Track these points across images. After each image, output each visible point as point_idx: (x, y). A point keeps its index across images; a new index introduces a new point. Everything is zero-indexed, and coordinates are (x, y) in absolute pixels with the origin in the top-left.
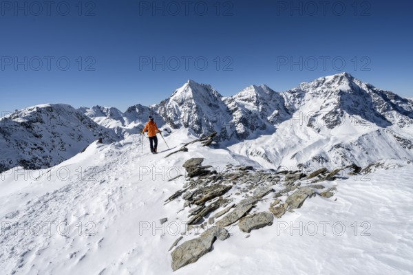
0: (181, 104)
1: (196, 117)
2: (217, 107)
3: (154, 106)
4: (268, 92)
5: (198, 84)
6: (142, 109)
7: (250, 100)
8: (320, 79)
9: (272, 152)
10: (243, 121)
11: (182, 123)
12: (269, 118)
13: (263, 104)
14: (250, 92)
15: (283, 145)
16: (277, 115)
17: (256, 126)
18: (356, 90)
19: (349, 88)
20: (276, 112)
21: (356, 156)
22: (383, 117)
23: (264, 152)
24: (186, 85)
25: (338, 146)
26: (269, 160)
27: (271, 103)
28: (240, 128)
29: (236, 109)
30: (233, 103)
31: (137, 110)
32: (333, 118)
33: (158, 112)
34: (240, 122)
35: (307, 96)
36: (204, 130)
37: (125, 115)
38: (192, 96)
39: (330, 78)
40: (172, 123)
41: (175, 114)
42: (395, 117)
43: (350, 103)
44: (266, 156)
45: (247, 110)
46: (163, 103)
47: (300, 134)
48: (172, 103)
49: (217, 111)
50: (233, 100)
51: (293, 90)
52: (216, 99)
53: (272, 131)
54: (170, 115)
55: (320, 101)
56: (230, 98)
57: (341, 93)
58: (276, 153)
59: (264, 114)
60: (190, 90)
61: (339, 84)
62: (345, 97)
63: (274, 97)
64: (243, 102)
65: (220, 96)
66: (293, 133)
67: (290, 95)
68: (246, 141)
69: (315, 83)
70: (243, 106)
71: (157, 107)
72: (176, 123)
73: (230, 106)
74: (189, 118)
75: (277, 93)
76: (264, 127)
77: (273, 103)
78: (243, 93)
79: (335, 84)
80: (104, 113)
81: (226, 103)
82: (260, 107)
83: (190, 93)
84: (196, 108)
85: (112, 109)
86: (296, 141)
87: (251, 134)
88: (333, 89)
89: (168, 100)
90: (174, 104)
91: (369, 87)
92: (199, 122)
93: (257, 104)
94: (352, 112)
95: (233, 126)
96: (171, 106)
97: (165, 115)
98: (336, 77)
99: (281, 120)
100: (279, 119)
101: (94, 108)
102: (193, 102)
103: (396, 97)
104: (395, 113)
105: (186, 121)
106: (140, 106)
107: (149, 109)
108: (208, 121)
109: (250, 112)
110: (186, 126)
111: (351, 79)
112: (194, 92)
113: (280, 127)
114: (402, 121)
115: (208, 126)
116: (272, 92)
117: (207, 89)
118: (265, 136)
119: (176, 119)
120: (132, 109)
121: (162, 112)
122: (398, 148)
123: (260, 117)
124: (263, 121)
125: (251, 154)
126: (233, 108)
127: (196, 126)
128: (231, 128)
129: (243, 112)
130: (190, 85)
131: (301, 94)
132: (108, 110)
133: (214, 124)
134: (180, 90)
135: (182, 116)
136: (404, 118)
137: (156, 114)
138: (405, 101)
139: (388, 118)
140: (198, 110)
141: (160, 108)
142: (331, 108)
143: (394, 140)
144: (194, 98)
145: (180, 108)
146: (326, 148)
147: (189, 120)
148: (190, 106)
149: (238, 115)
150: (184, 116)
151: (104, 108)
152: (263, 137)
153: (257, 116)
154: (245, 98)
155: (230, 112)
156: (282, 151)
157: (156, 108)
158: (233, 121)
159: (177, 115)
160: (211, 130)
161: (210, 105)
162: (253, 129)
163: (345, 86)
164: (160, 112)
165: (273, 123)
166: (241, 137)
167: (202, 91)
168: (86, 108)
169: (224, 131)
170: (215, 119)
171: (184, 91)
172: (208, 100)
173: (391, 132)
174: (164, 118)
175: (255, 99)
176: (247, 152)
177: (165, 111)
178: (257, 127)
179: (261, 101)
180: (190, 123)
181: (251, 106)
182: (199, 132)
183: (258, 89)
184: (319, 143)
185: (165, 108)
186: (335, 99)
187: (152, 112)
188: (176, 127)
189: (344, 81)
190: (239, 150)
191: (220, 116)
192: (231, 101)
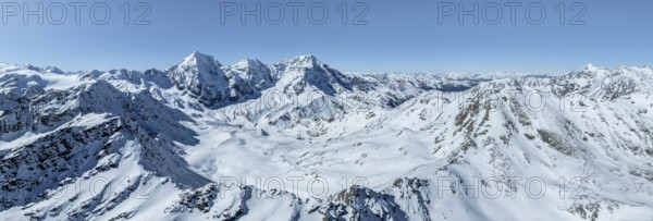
0: (187, 70)
1: (197, 81)
2: (216, 74)
3: (165, 70)
4: (258, 64)
5: (202, 55)
6: (156, 72)
7: (243, 70)
8: (296, 57)
9: (253, 112)
10: (236, 87)
11: (186, 86)
12: (257, 85)
13: (254, 74)
14: (244, 64)
15: (263, 107)
16: (264, 83)
17: (246, 91)
18: (317, 68)
19: (313, 66)
20: (263, 80)
22: (331, 87)
24: (192, 55)
25: (298, 108)
27: (260, 75)
28: (233, 93)
29: (231, 77)
30: (230, 72)
32: (299, 88)
33: (168, 75)
34: (233, 87)
35: (287, 69)
36: (203, 93)
38: (196, 64)
39: (302, 57)
40: (178, 85)
41: (181, 78)
42: (337, 87)
43: (311, 77)
44: (248, 116)
45: (240, 78)
46: (173, 69)
47: (277, 99)
48: (180, 69)
49: (215, 77)
50: (230, 69)
51: (279, 63)
52: (216, 68)
53: (258, 96)
54: (177, 78)
55: (295, 73)
56: (228, 67)
57: (307, 69)
59: (253, 83)
60: (195, 59)
61: (307, 62)
62: (308, 72)
63: (263, 69)
64: (239, 72)
65: (220, 65)
66: (273, 98)
67: (274, 68)
69: (292, 60)
70: (237, 75)
72: (181, 85)
73: (227, 74)
74: (192, 82)
75: (266, 66)
76: (252, 93)
77: (262, 74)
78: (239, 64)
79: (305, 62)
81: (224, 71)
82: (251, 76)
83: (194, 62)
84: (199, 74)
86: (272, 104)
87: (243, 98)
88: (303, 66)
89: (177, 66)
90: (182, 70)
91: (325, 66)
92: (199, 86)
93: (249, 73)
94: (312, 83)
95: (229, 90)
96: (179, 72)
97: (173, 78)
98: (306, 57)
99: (266, 87)
100: (265, 87)
102: (197, 69)
103: (340, 74)
104: (338, 84)
105: (189, 84)
106: (154, 70)
107: (162, 73)
108: (207, 86)
109: (242, 80)
110: (189, 88)
111: (315, 59)
112: (199, 61)
113: (264, 92)
114: (341, 90)
115: (207, 90)
116: (262, 65)
117: (210, 59)
119: (181, 82)
120: (148, 72)
121: (172, 76)
122: (332, 108)
123: (250, 84)
124: (252, 88)
125: (238, 114)
126: (229, 76)
127: (197, 89)
128: (226, 92)
129: (237, 79)
130: (196, 55)
131: (282, 68)
133: (212, 88)
134: (188, 59)
135: (186, 80)
136: (341, 87)
137: (167, 78)
138: (344, 76)
140: (200, 76)
141: (170, 72)
142: (299, 80)
143: (330, 103)
144: (198, 66)
145: (186, 74)
146: (290, 110)
147: (191, 84)
148: (194, 72)
149: (232, 82)
150: (188, 80)
153: (247, 84)
154: (240, 68)
155: (227, 79)
156: (261, 112)
157: (167, 72)
158: (229, 86)
159: (183, 80)
160: (208, 93)
161: (211, 72)
162: (243, 93)
163: (310, 65)
164: (170, 75)
165: (259, 89)
166: (234, 100)
167: (205, 60)
169: (219, 94)
170: (213, 84)
171: (190, 60)
172: (209, 68)
174: (172, 81)
175: (248, 69)
176: (235, 112)
177: (174, 75)
178: (247, 93)
179: (252, 72)
180: (192, 86)
181: (244, 76)
182: (199, 94)
183: (250, 62)
184: (287, 106)
185: (174, 73)
186: (302, 73)
187: (164, 75)
188: (181, 89)
189: (311, 61)
190: (229, 110)
191: (218, 82)
192: (228, 70)
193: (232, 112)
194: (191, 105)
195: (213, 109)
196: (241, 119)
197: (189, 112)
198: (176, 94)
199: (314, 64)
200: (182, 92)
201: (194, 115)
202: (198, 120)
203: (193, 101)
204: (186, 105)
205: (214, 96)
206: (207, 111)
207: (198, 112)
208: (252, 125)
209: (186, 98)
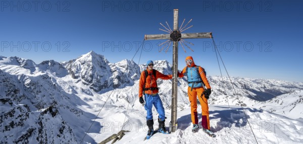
0: (83, 64)
1: (91, 72)
2: (105, 68)
3: (64, 62)
4: (133, 64)
5: (96, 54)
6: (53, 63)
7: (124, 67)
8: (156, 61)
10: (118, 77)
11: (80, 75)
12: (132, 77)
13: (131, 69)
14: (124, 63)
16: (136, 76)
19: (167, 67)
20: (135, 74)
21: (168, 99)
23: (126, 96)
24: (89, 53)
25: (161, 94)
26: (128, 101)
27: (134, 70)
28: (116, 82)
29: (115, 71)
30: (114, 67)
31: (50, 64)
33: (65, 67)
34: (116, 78)
36: (94, 81)
37: (38, 66)
38: (91, 60)
39: (160, 61)
40: (73, 75)
41: (77, 69)
44: (127, 99)
45: (121, 72)
46: (70, 62)
48: (77, 62)
49: (105, 70)
50: (114, 65)
51: (145, 64)
52: (105, 64)
53: (132, 84)
54: (74, 69)
56: (113, 64)
57: (164, 69)
58: (133, 97)
59: (130, 75)
60: (91, 56)
61: (163, 64)
62: (165, 71)
63: (136, 67)
64: (120, 67)
65: (108, 62)
67: (143, 67)
68: (117, 89)
70: (119, 69)
71: (66, 63)
72: (76, 75)
73: (113, 68)
74: (86, 73)
75: (137, 65)
76: (129, 82)
77: (135, 70)
78: (121, 63)
79: (162, 65)
80: (20, 63)
81: (111, 66)
82: (128, 71)
83: (90, 58)
84: (92, 67)
85: (28, 60)
87: (121, 85)
88: (161, 67)
89: (75, 60)
92: (92, 76)
93: (127, 69)
95: (112, 80)
96: (76, 64)
97: (70, 69)
98: (162, 61)
99: (138, 79)
100: (136, 78)
101: (11, 58)
102: (91, 64)
104: (182, 80)
105: (83, 74)
107: (59, 64)
108: (97, 76)
109: (123, 73)
110: (83, 77)
111: (167, 63)
112: (93, 58)
114: (185, 84)
115: (97, 79)
116: (135, 64)
117: (101, 57)
118: (129, 87)
119: (77, 72)
120: (45, 63)
121: (69, 67)
122: (183, 96)
123: (127, 76)
124: (129, 78)
125: (119, 97)
126: (114, 70)
127: (89, 79)
128: (111, 81)
129: (119, 72)
130: (92, 54)
132: (24, 61)
133: (101, 78)
134: (84, 56)
135: (81, 71)
136: (186, 82)
137: (64, 68)
139: (180, 82)
140: (93, 69)
141: (67, 64)
143: (182, 92)
144: (93, 61)
145: (82, 66)
147: (85, 74)
148: (89, 66)
149: (116, 74)
150: (83, 71)
151: (20, 59)
152: (127, 87)
153: (126, 76)
154: (122, 65)
155: (112, 72)
156: (136, 95)
157: (64, 64)
158: (113, 77)
160: (98, 81)
161: (101, 67)
162: (123, 82)
163: (165, 66)
164: (67, 67)
165: (134, 80)
166: (116, 87)
167: (98, 58)
168: (3, 57)
169: (106, 82)
170: (102, 75)
171: (87, 57)
172: (100, 64)
173: (181, 88)
174: (69, 71)
175: (126, 66)
176: (117, 96)
177: (71, 66)
178: (125, 82)
179: (129, 68)
180: (85, 76)
181: (123, 70)
182: (91, 82)
183: (129, 62)
185: (71, 65)
187: (61, 66)
188: (76, 78)
189: (166, 64)
190: (113, 94)
191: (106, 73)
192: (113, 66)
193: (115, 95)
194: (83, 91)
195: (101, 94)
196: (123, 102)
197: (82, 96)
198: (71, 82)
199: (168, 66)
200: (77, 80)
201: (86, 99)
202: (90, 103)
203: (85, 87)
204: (79, 91)
205: (102, 83)
206: (95, 95)
207: (89, 97)
208: (130, 106)
209: (79, 85)
